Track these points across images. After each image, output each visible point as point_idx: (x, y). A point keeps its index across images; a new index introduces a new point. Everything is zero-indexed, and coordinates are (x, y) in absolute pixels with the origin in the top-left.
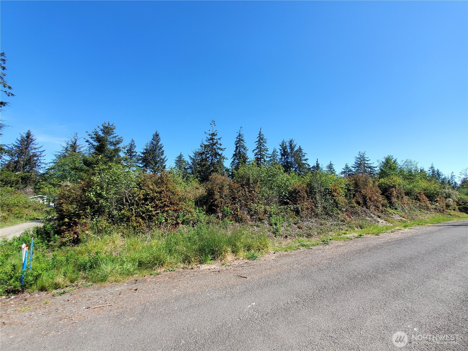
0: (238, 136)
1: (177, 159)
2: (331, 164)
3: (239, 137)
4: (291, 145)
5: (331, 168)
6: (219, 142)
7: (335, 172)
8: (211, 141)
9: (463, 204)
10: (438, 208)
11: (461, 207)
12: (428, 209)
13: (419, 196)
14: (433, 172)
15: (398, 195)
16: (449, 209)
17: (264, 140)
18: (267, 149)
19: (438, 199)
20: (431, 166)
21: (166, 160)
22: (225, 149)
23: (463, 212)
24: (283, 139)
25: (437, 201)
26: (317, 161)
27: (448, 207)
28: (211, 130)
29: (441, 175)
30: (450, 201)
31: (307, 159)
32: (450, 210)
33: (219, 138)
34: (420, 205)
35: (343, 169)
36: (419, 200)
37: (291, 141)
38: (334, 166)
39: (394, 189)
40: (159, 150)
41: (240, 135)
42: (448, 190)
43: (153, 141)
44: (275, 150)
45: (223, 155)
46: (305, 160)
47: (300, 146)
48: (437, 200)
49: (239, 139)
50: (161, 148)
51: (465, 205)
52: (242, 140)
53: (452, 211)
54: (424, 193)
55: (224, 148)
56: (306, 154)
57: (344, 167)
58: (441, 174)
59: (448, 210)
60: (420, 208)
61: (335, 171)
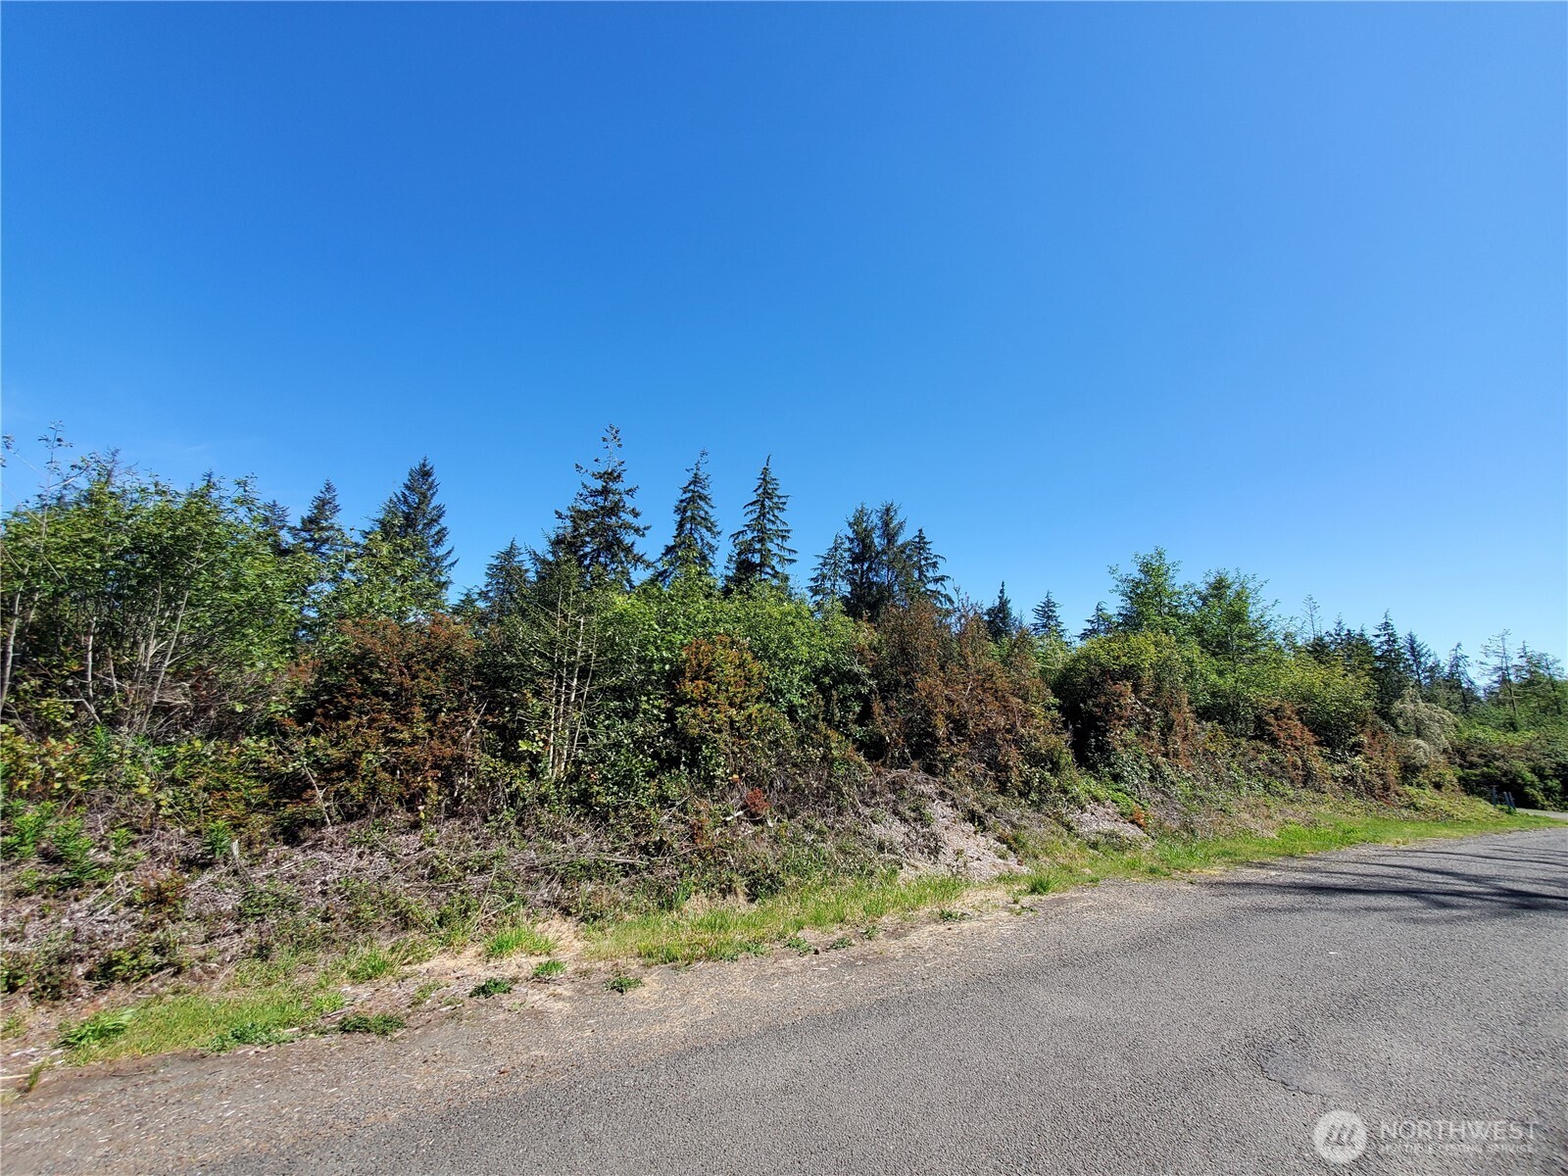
0: (690, 485)
1: (495, 563)
2: (1049, 601)
3: (692, 487)
4: (886, 524)
5: (1049, 617)
6: (629, 502)
7: (1063, 631)
8: (600, 500)
9: (1482, 761)
10: (1363, 778)
11: (1475, 775)
12: (1308, 778)
13: (1272, 721)
14: (1392, 640)
15: (1148, 714)
16: (1415, 781)
17: (776, 500)
18: (788, 531)
19: (1364, 739)
20: (1384, 621)
21: (453, 564)
22: (645, 529)
23: (1480, 794)
24: (862, 504)
25: (1356, 748)
26: (1002, 592)
27: (1413, 772)
28: (601, 460)
29: (1423, 656)
30: (1422, 750)
31: (942, 579)
32: (1419, 785)
33: (630, 491)
34: (1273, 761)
35: (1089, 621)
36: (1274, 741)
37: (888, 510)
38: (1058, 612)
39: (1127, 687)
40: (429, 525)
41: (696, 481)
42: (1412, 706)
43: (407, 493)
44: (839, 541)
45: (636, 550)
46: (937, 580)
47: (920, 531)
48: (1355, 745)
49: (694, 492)
50: (434, 521)
51: (1488, 767)
52: (700, 498)
53: (1429, 791)
54: (1299, 713)
55: (642, 527)
56: (939, 560)
57: (1091, 614)
58: (1424, 652)
59: (1411, 785)
60: (1275, 771)
61: (1063, 627)
